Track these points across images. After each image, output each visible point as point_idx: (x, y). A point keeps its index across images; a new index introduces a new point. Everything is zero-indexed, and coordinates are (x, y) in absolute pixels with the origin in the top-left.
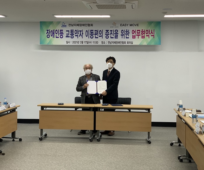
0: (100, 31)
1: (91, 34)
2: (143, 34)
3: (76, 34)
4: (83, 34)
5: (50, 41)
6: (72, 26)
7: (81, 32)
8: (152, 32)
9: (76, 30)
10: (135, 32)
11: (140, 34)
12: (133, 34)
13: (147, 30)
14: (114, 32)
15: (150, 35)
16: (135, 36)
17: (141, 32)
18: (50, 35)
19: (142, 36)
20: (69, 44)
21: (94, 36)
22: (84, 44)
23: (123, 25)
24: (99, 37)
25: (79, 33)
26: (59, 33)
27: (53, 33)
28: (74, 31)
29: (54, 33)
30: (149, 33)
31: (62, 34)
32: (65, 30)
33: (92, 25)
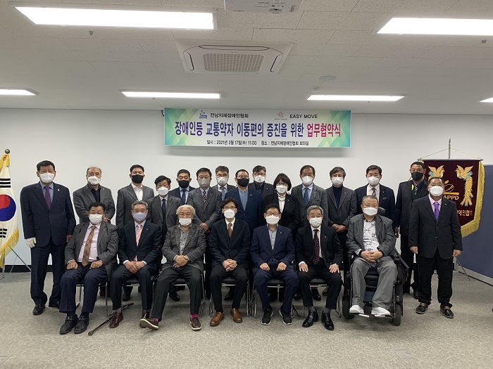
0: (260, 125)
1: (246, 130)
2: (323, 130)
3: (222, 129)
4: (232, 129)
5: (182, 140)
6: (217, 116)
7: (231, 127)
8: (336, 128)
9: (222, 124)
10: (312, 127)
11: (320, 130)
12: (309, 129)
13: (329, 125)
14: (281, 128)
15: (334, 132)
16: (311, 133)
17: (320, 128)
18: (181, 130)
19: (322, 134)
20: (211, 145)
21: (250, 132)
22: (234, 145)
23: (294, 116)
24: (257, 135)
25: (228, 129)
26: (196, 127)
27: (184, 128)
28: (219, 125)
29: (187, 128)
30: (333, 129)
31: (200, 129)
32: (204, 122)
33: (246, 116)
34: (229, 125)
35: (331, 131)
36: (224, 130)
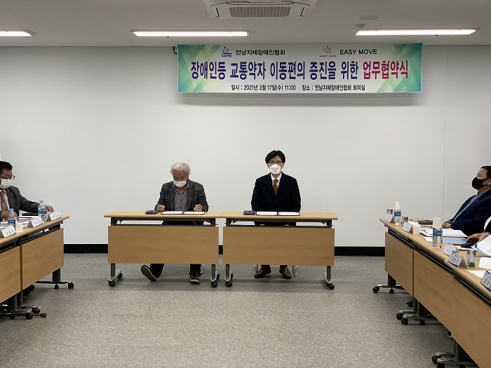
0: (300, 64)
1: (282, 70)
2: (385, 69)
3: (251, 70)
4: (264, 70)
5: (199, 85)
6: (244, 53)
7: (262, 67)
8: (403, 66)
9: (251, 63)
10: (369, 66)
11: (380, 70)
12: (365, 69)
13: (393, 62)
14: (328, 67)
15: (399, 72)
16: (369, 74)
17: (381, 67)
18: (199, 72)
19: (383, 74)
20: (236, 91)
21: (287, 74)
22: (267, 91)
23: (346, 52)
24: (297, 77)
25: (258, 70)
26: (218, 68)
27: (204, 69)
28: (247, 65)
29: (206, 69)
30: (398, 68)
31: (222, 70)
32: (228, 62)
33: (283, 53)
34: (260, 65)
35: (395, 71)
36: (253, 72)
